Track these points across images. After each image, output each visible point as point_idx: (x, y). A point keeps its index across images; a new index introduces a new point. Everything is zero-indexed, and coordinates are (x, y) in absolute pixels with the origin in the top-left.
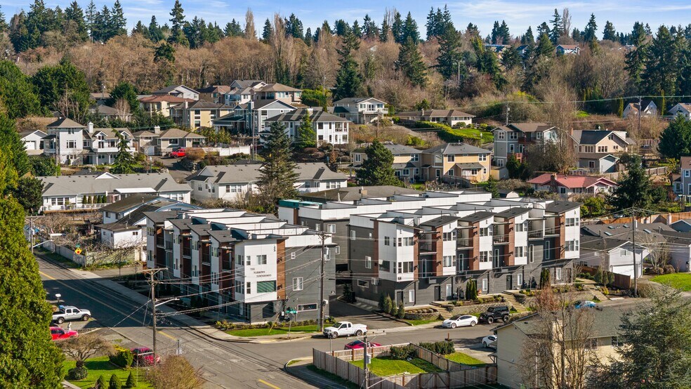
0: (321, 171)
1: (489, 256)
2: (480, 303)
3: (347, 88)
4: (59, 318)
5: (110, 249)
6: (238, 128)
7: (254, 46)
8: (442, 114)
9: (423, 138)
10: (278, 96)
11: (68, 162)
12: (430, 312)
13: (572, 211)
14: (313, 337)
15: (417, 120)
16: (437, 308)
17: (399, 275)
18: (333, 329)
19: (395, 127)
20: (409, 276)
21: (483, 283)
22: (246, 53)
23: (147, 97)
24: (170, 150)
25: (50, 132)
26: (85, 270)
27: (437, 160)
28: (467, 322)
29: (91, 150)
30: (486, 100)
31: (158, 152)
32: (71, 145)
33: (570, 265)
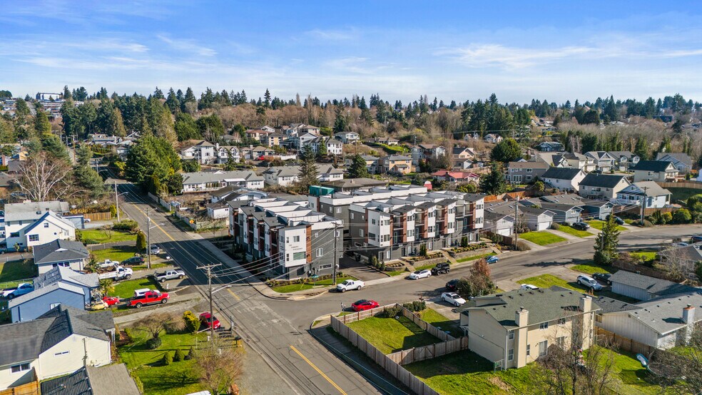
0: (330, 169)
1: (433, 229)
2: (429, 258)
3: (340, 127)
4: (162, 279)
5: (211, 219)
6: (290, 146)
7: (300, 109)
8: (384, 140)
9: (377, 151)
10: (310, 131)
11: (206, 163)
12: (400, 266)
13: (480, 201)
14: (331, 291)
15: (373, 142)
16: (404, 263)
17: (381, 243)
18: (342, 286)
19: (364, 146)
20: (387, 244)
21: (429, 244)
22: (296, 112)
23: (249, 131)
24: (258, 156)
25: (198, 148)
26: (195, 232)
27: (386, 163)
28: (425, 275)
29: (217, 156)
30: (403, 133)
31: (252, 158)
32: (208, 154)
33: (477, 232)
